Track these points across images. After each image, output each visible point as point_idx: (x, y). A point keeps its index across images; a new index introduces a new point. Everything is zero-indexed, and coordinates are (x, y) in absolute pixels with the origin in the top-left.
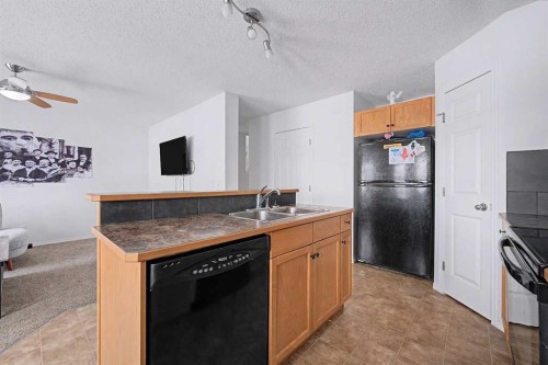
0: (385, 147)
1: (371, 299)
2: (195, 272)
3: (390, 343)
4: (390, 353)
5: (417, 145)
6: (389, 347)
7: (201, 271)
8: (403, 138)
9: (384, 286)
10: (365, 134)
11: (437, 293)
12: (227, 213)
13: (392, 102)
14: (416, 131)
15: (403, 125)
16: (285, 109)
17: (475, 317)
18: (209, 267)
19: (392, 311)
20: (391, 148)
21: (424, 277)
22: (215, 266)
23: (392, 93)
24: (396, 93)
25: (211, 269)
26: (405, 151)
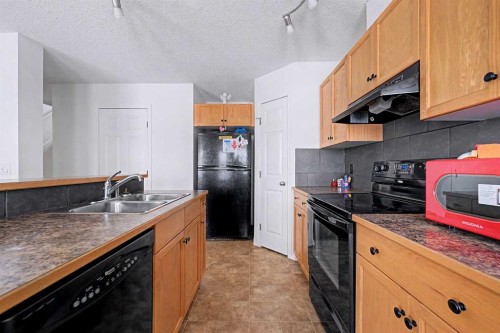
0: (220, 138)
1: (218, 267)
2: (76, 304)
3: (242, 296)
4: (245, 304)
5: (243, 139)
6: (243, 299)
7: (84, 300)
8: (232, 132)
9: (223, 253)
10: (203, 124)
11: (257, 247)
12: (65, 210)
13: (225, 102)
14: (240, 128)
15: (232, 123)
16: (113, 82)
17: (280, 256)
18: (95, 289)
19: (235, 271)
20: (225, 139)
21: (246, 239)
22: (102, 284)
23: (225, 94)
24: (228, 95)
25: (97, 291)
26: (235, 143)
